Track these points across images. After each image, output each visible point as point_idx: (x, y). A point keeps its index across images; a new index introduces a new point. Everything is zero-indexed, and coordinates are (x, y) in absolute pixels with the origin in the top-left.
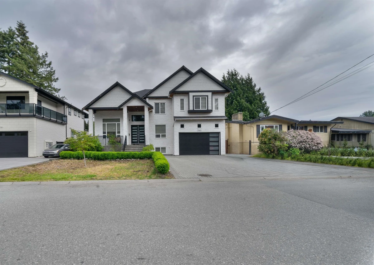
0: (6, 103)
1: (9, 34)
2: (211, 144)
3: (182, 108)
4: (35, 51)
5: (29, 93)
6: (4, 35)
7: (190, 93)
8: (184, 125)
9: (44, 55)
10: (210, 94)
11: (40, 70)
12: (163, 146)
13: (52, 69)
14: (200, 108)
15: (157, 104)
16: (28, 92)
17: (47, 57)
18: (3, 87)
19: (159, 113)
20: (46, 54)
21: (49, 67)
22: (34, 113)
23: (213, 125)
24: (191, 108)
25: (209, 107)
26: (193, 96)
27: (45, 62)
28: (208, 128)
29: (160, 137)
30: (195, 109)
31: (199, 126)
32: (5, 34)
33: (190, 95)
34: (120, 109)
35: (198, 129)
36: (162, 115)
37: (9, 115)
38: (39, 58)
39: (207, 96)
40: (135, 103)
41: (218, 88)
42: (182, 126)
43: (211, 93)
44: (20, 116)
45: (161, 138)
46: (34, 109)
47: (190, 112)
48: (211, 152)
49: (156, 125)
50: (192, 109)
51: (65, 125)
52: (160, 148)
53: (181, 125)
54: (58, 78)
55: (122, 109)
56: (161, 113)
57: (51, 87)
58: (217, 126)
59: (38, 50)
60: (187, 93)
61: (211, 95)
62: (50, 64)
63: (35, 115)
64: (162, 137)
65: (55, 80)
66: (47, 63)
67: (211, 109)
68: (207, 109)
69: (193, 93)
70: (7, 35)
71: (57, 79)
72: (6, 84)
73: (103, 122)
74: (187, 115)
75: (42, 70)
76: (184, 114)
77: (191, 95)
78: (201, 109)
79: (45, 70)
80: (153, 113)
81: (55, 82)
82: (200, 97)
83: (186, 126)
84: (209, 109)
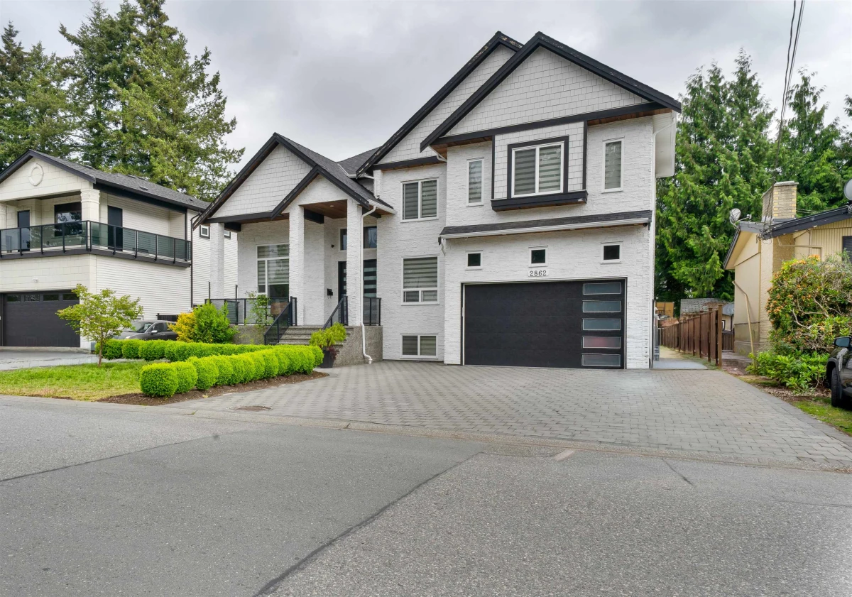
0: (53, 223)
1: (122, 22)
2: (586, 325)
3: (474, 196)
4: (178, 52)
5: (81, 195)
6: (110, 29)
7: (497, 138)
8: (479, 255)
9: (199, 58)
10: (575, 131)
11: (190, 106)
12: (426, 332)
13: (220, 98)
14: (533, 190)
15: (410, 188)
16: (78, 193)
17: (208, 64)
18: (38, 186)
19: (415, 216)
20: (205, 57)
21: (215, 90)
22: (89, 245)
23: (595, 249)
24: (501, 194)
25: (570, 182)
26: (510, 147)
27: (201, 79)
29: (418, 301)
30: (513, 196)
31: (538, 257)
32: (112, 23)
33: (497, 143)
34: (279, 215)
35: (534, 270)
36: (427, 224)
37: (47, 252)
38: (186, 73)
39: (566, 139)
40: (322, 194)
41: (613, 98)
42: (474, 260)
43: (581, 125)
44: (65, 253)
45: (420, 302)
46: (89, 235)
47: (499, 206)
48: (586, 359)
49: (405, 260)
50: (504, 196)
51: (189, 269)
52: (417, 337)
53: (469, 255)
54: (235, 119)
55: (287, 217)
56: (423, 215)
57: (217, 152)
58: (612, 253)
59: (187, 48)
60: (485, 138)
61: (581, 131)
62: (216, 80)
63: (91, 250)
64: (424, 300)
65: (228, 128)
66: (208, 80)
67: (579, 188)
68: (561, 191)
69: (511, 135)
70: (117, 27)
71: (234, 123)
72: (44, 178)
73: (259, 257)
74: (493, 219)
75: (196, 105)
76: (482, 215)
77: (502, 142)
78: (537, 193)
79: (203, 102)
80: (395, 218)
81: (229, 132)
82: (537, 148)
83: (488, 255)
84: (570, 189)
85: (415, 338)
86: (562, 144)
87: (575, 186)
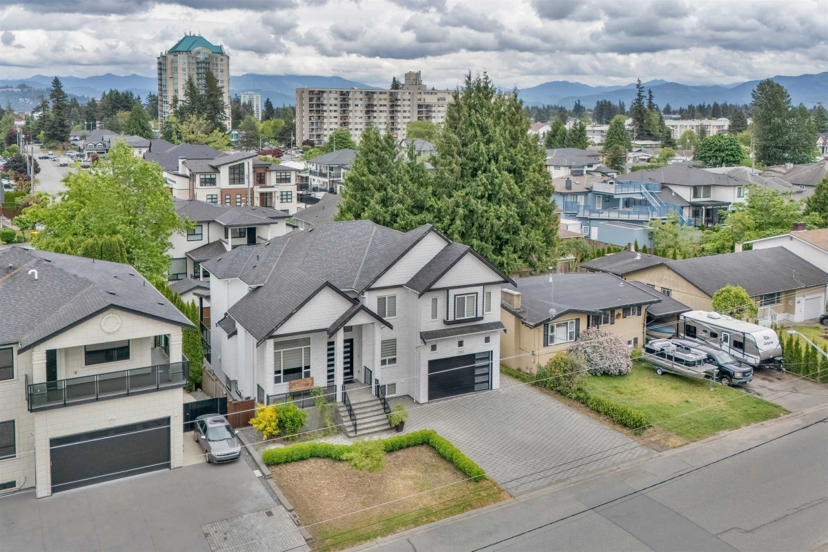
3: (434, 315)
5: (172, 338)
7: (450, 291)
8: (436, 345)
10: (480, 290)
12: (391, 382)
15: (381, 300)
18: (114, 334)
23: (482, 339)
24: (451, 318)
25: (478, 312)
26: (455, 296)
28: (473, 345)
29: (387, 364)
30: (456, 319)
31: (461, 344)
33: (450, 294)
35: (459, 351)
39: (477, 293)
42: (434, 348)
43: (482, 288)
47: (448, 323)
48: (476, 387)
50: (453, 319)
53: (432, 346)
56: (389, 315)
58: (487, 340)
60: (445, 291)
61: (482, 290)
64: (389, 364)
68: (475, 316)
69: (455, 290)
72: (123, 326)
73: (275, 349)
74: (444, 327)
76: (437, 325)
77: (452, 293)
78: (466, 317)
82: (466, 296)
83: (440, 347)
84: (478, 316)
85: (385, 386)
86: (475, 295)
87: (480, 315)
